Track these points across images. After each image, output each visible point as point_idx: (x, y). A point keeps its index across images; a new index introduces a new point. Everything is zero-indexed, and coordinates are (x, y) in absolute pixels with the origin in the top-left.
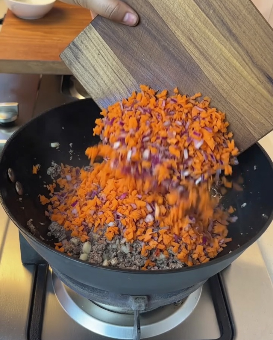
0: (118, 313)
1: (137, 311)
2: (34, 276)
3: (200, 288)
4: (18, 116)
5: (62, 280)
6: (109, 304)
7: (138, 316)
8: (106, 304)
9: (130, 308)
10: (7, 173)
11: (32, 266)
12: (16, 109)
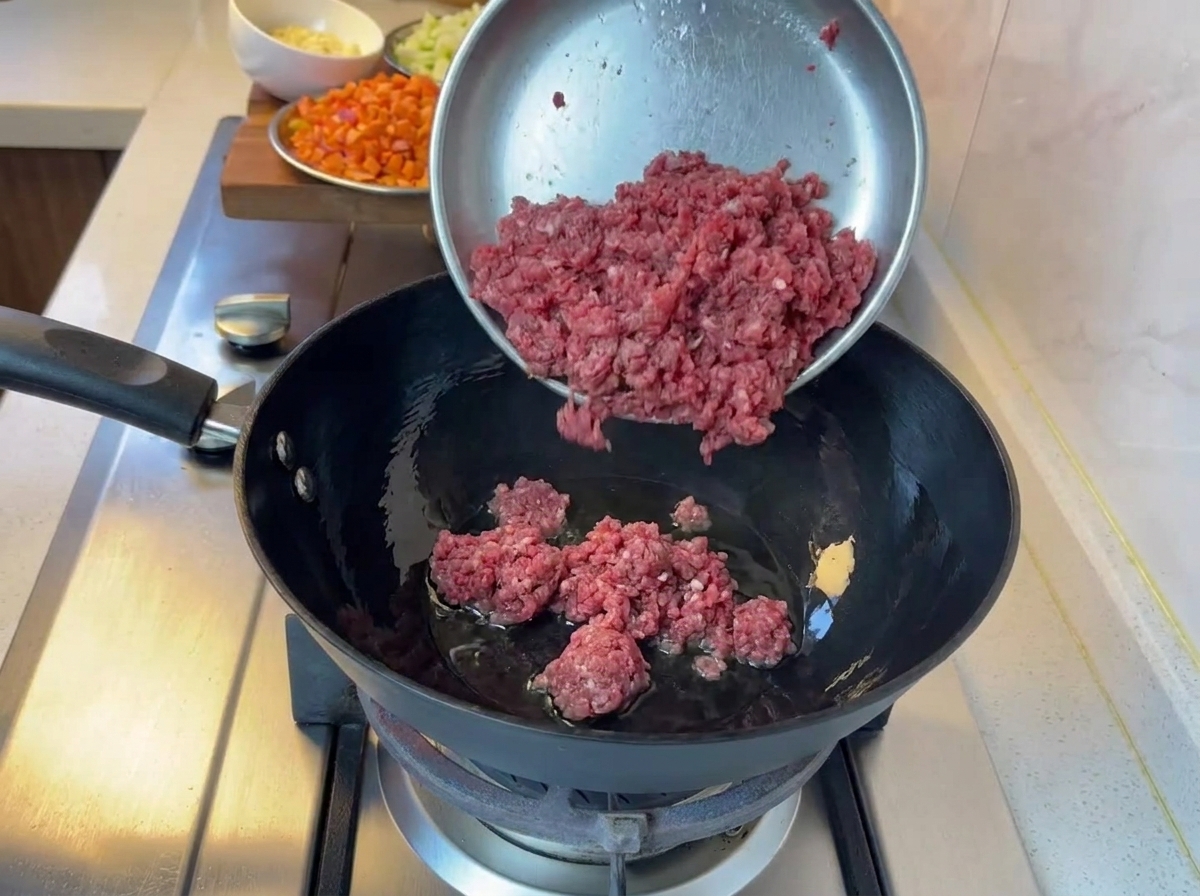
0: (565, 860)
1: (618, 855)
2: (328, 754)
3: (794, 794)
4: (287, 327)
5: (406, 766)
6: (540, 835)
7: (620, 870)
8: (528, 834)
9: (598, 846)
10: (275, 444)
11: (324, 730)
12: (284, 309)
